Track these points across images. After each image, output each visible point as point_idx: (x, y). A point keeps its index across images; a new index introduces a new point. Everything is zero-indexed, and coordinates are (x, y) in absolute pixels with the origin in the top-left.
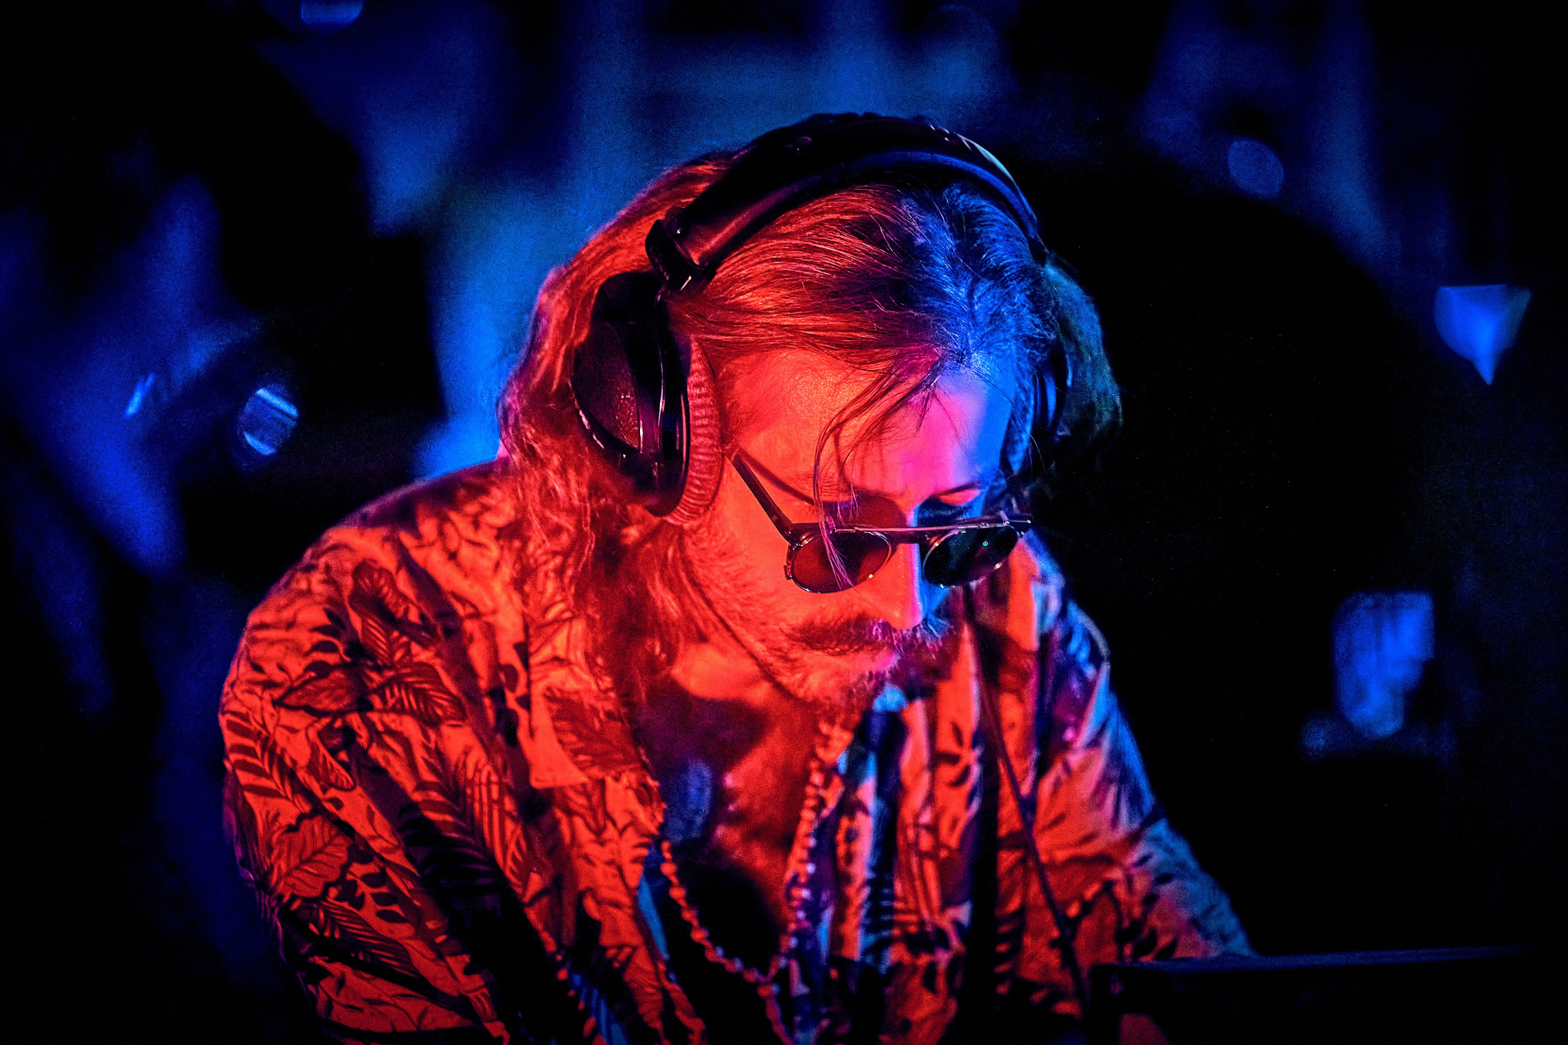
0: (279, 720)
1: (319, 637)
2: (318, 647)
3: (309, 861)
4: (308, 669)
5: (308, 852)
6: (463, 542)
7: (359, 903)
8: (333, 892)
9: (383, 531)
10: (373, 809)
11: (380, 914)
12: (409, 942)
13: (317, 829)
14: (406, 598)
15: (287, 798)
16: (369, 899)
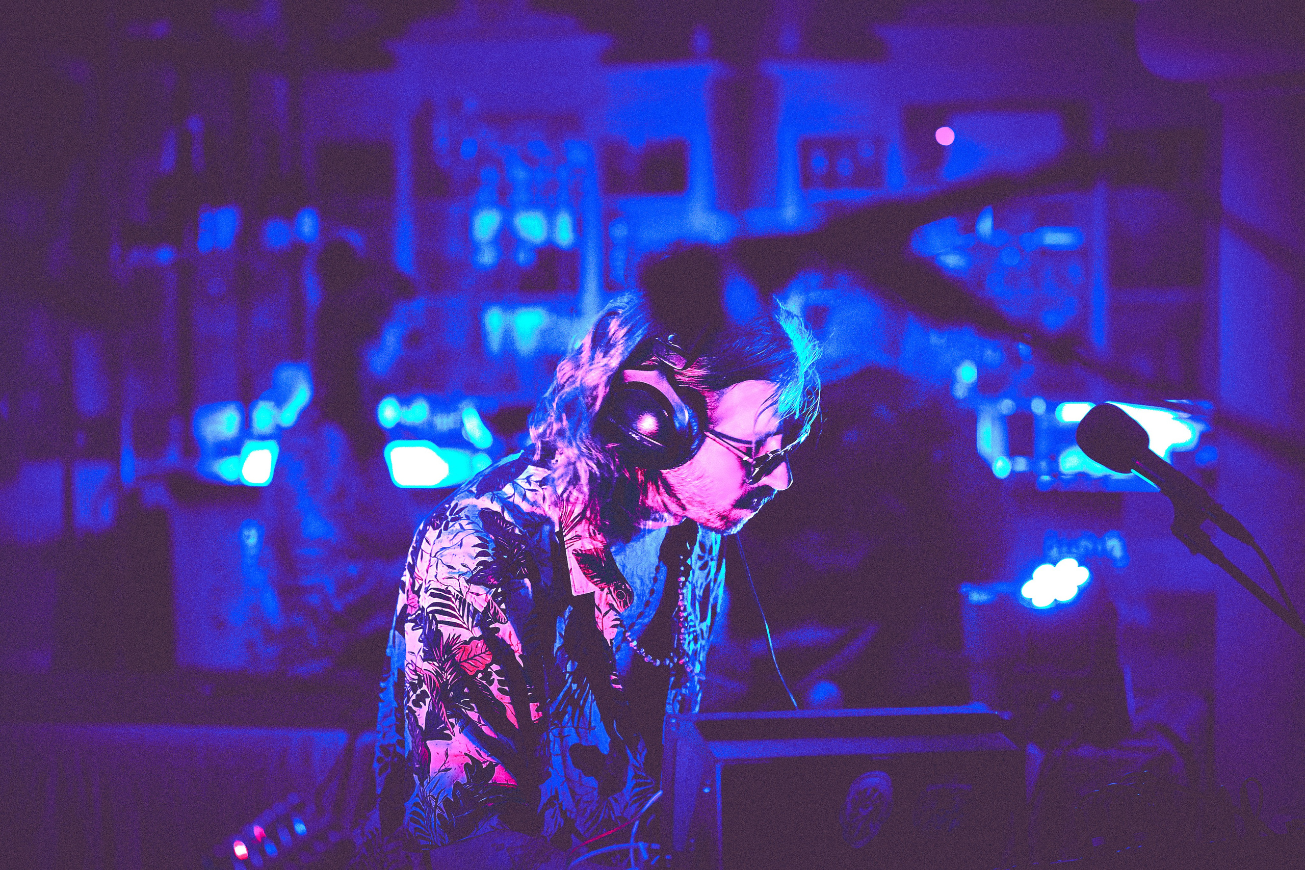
0: (469, 589)
1: (479, 550)
2: (479, 555)
3: (471, 659)
4: (478, 565)
5: (472, 655)
6: (526, 491)
7: (491, 683)
8: (480, 675)
9: (489, 494)
10: (512, 633)
11: (499, 689)
12: (507, 704)
13: (479, 645)
14: (511, 524)
15: (468, 629)
16: (496, 682)
